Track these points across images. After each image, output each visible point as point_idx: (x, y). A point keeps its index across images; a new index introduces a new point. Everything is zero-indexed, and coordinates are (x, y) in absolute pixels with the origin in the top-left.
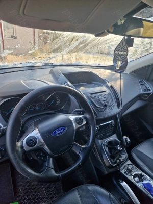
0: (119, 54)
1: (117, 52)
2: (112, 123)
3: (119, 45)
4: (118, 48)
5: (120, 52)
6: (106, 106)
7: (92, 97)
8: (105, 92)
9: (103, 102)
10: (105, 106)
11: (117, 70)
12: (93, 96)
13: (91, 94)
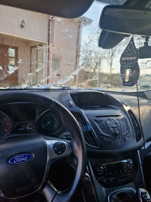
0: (126, 61)
1: (124, 59)
2: (128, 163)
3: (126, 49)
4: (125, 53)
5: (128, 59)
6: (117, 135)
7: (96, 121)
8: (118, 116)
9: (112, 129)
10: (115, 135)
11: (127, 82)
12: (98, 119)
13: (97, 117)
